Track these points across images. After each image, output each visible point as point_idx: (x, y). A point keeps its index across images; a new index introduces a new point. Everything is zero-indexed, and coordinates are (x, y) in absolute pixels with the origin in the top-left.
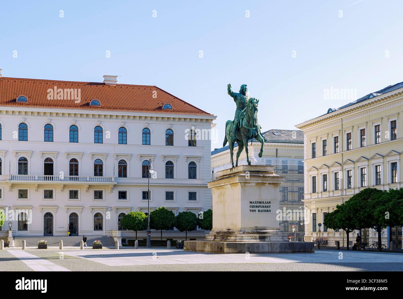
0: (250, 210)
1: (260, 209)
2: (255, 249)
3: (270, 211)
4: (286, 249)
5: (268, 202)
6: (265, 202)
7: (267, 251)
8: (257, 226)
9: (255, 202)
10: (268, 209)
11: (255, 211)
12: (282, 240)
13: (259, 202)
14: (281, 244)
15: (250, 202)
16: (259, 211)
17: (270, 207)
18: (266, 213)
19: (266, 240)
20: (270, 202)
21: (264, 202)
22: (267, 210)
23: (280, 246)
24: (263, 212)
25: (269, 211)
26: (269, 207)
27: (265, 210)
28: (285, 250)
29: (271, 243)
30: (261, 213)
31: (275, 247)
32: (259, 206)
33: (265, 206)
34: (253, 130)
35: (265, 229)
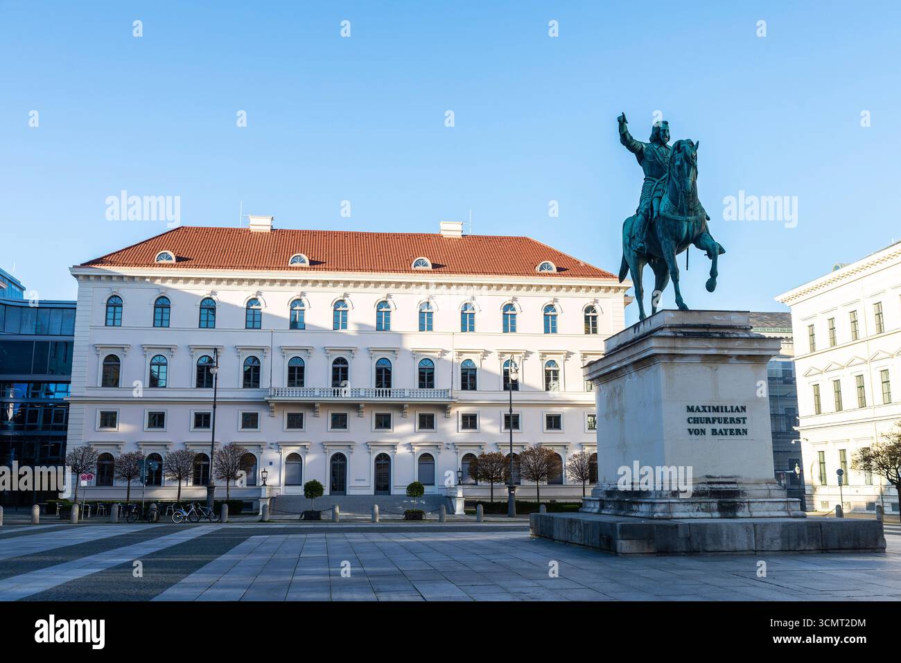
0: (689, 430)
1: (718, 426)
2: (709, 541)
3: (745, 432)
4: (802, 542)
5: (737, 408)
6: (729, 409)
7: (746, 547)
8: (712, 474)
9: (704, 407)
10: (740, 426)
11: (703, 432)
12: (784, 514)
13: (713, 407)
14: (786, 526)
15: (688, 407)
16: (714, 432)
17: (744, 422)
18: (735, 437)
19: (739, 514)
20: (744, 409)
21: (726, 407)
22: (738, 431)
23: (782, 532)
24: (726, 434)
25: (741, 431)
26: (741, 420)
27: (731, 431)
28: (799, 545)
29: (755, 525)
30: (721, 437)
31: (768, 535)
32: (713, 418)
33: (732, 420)
35: (735, 483)
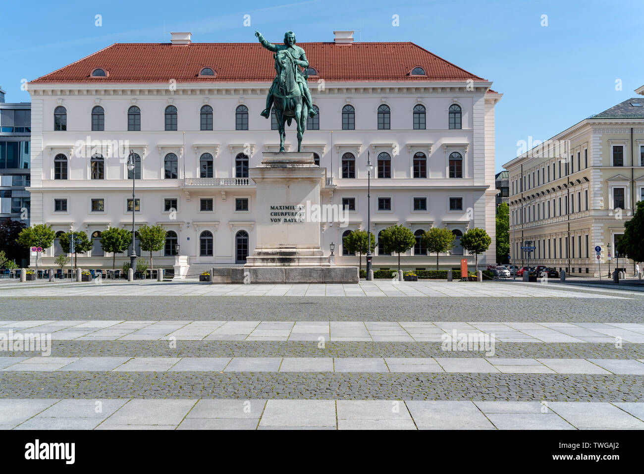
2: (260, 277)
7: (280, 280)
8: (282, 243)
23: (301, 273)
28: (310, 279)
34: (287, 98)
35: (295, 248)
